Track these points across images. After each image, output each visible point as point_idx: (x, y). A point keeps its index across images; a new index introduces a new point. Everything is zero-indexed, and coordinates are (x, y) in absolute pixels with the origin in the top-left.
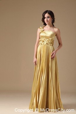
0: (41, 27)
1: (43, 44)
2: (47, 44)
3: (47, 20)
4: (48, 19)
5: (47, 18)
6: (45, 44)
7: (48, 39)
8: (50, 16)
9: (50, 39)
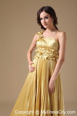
0: (39, 32)
1: (40, 57)
2: (47, 58)
3: (45, 22)
4: (47, 20)
5: (44, 18)
6: (43, 58)
7: (49, 50)
8: (49, 16)
9: (52, 51)
